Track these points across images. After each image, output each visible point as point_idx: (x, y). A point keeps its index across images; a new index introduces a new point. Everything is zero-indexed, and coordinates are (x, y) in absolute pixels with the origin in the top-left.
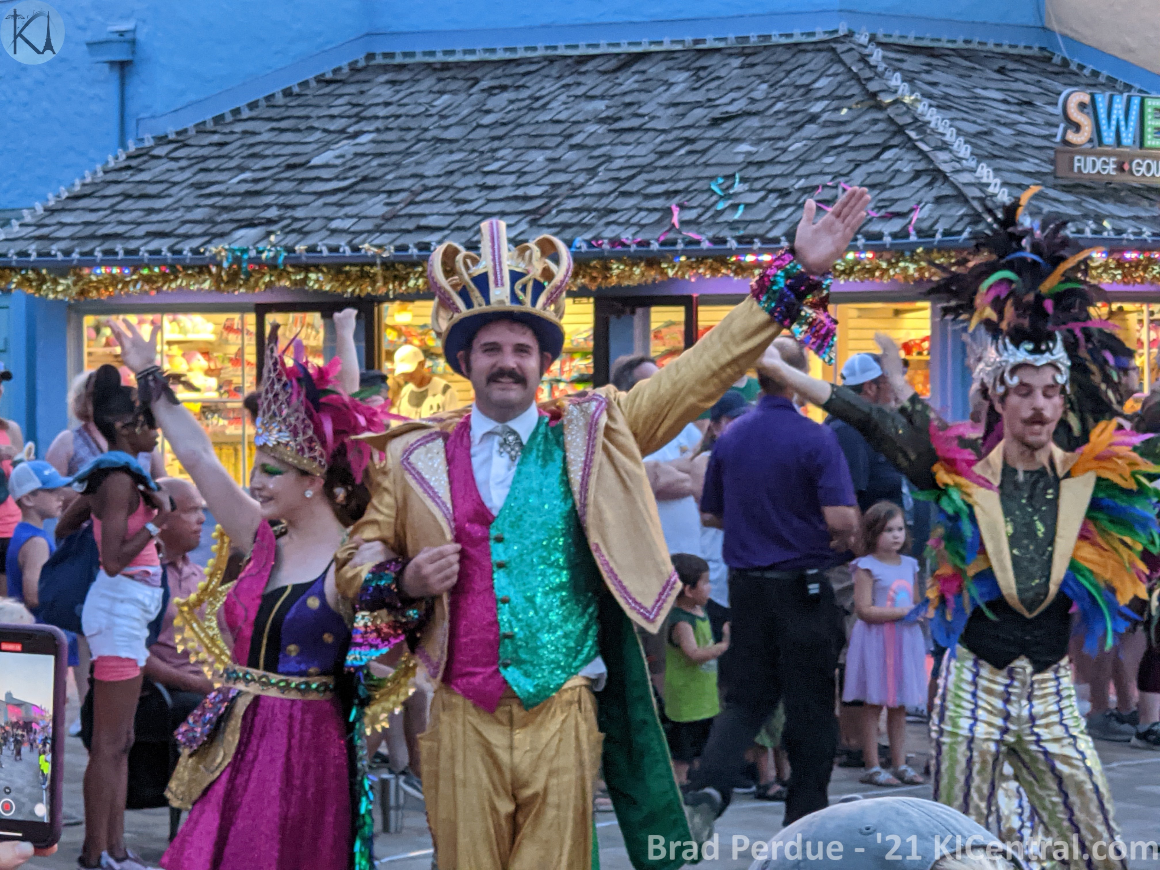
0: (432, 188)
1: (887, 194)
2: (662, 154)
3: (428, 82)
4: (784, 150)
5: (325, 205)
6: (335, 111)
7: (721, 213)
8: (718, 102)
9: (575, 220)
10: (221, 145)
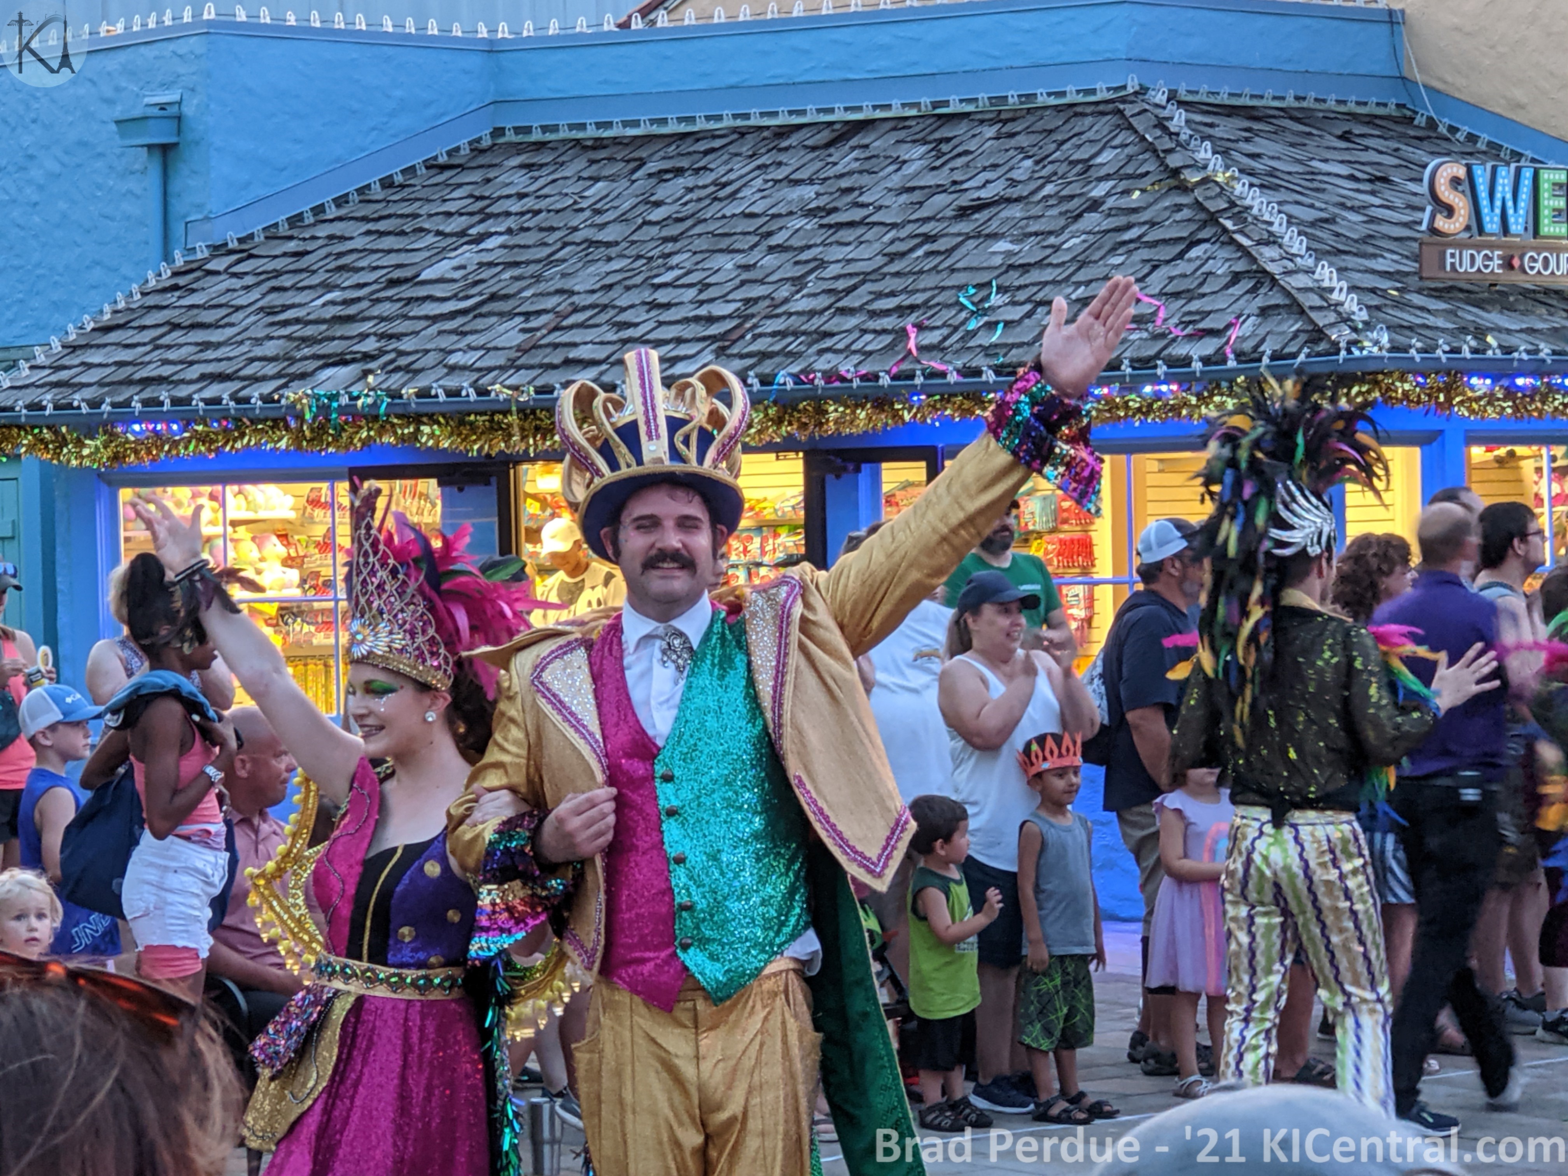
0: (585, 308)
1: (1195, 306)
2: (893, 257)
3: (577, 166)
4: (1057, 248)
5: (440, 333)
6: (451, 207)
7: (973, 334)
8: (965, 186)
9: (777, 348)
10: (299, 255)
